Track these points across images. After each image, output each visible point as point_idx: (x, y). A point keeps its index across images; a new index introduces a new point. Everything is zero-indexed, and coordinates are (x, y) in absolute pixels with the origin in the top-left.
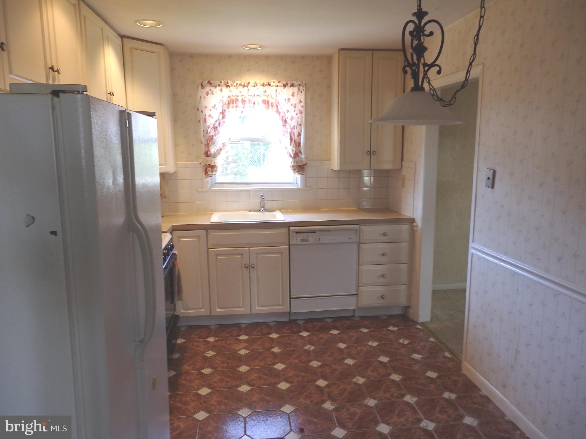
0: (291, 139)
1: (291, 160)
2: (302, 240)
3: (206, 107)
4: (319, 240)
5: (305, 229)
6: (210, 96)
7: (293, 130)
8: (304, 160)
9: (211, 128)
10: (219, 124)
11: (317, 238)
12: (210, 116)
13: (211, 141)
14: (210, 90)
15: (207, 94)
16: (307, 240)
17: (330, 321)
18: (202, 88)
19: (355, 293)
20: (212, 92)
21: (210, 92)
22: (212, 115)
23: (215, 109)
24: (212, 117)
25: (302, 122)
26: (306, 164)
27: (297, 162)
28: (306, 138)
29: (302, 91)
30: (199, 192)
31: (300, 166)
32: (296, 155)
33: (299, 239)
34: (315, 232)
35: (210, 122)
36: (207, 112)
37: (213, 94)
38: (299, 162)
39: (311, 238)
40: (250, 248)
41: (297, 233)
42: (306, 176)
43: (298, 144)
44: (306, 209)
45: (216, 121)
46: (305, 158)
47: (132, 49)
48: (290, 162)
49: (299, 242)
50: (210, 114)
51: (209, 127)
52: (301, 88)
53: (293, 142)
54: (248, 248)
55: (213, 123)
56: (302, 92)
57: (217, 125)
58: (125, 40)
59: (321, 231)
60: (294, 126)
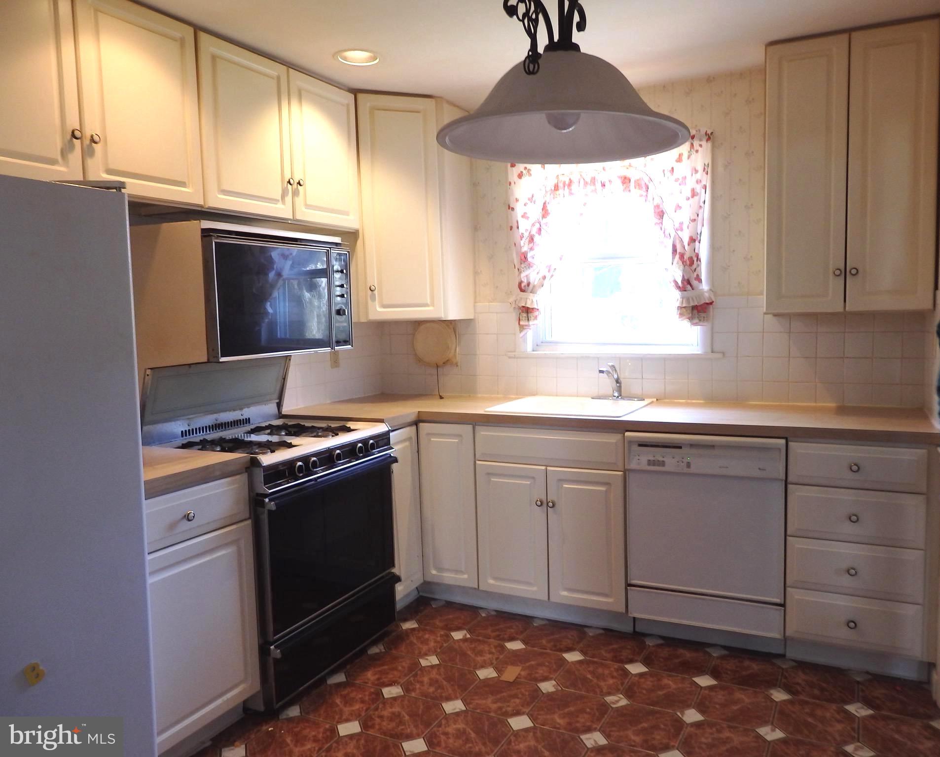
0: (675, 251)
1: (677, 295)
2: (650, 463)
3: (517, 200)
4: (688, 465)
5: (662, 438)
6: (525, 179)
7: (679, 232)
8: (707, 295)
9: (525, 238)
10: (540, 230)
11: (684, 460)
12: (524, 216)
13: (524, 262)
14: (526, 168)
15: (520, 176)
16: (663, 464)
17: (715, 653)
18: (511, 167)
19: (778, 601)
20: (529, 171)
21: (524, 172)
22: (528, 215)
23: (533, 202)
24: (528, 218)
25: (698, 215)
26: (711, 303)
27: (688, 300)
28: (714, 248)
29: (700, 149)
30: (510, 358)
31: (694, 308)
32: (687, 284)
33: (644, 459)
34: (680, 447)
35: (524, 226)
36: (519, 209)
37: (530, 175)
38: (693, 299)
39: (671, 461)
40: (549, 468)
41: (640, 445)
42: (712, 328)
43: (690, 262)
44: (712, 400)
45: (533, 225)
46: (711, 290)
47: (373, 109)
48: (675, 298)
49: (644, 466)
50: (525, 213)
51: (522, 237)
52: (696, 143)
53: (677, 257)
54: (544, 468)
55: (529, 228)
56: (697, 151)
57: (534, 231)
58: (360, 96)
59: (693, 445)
60: (681, 224)
